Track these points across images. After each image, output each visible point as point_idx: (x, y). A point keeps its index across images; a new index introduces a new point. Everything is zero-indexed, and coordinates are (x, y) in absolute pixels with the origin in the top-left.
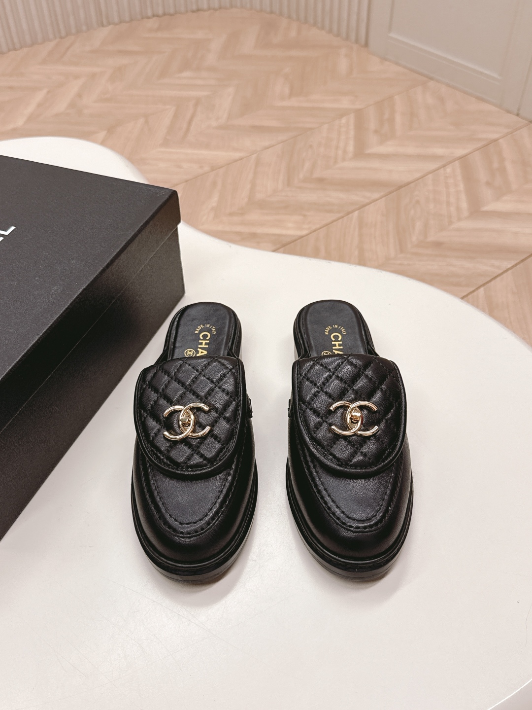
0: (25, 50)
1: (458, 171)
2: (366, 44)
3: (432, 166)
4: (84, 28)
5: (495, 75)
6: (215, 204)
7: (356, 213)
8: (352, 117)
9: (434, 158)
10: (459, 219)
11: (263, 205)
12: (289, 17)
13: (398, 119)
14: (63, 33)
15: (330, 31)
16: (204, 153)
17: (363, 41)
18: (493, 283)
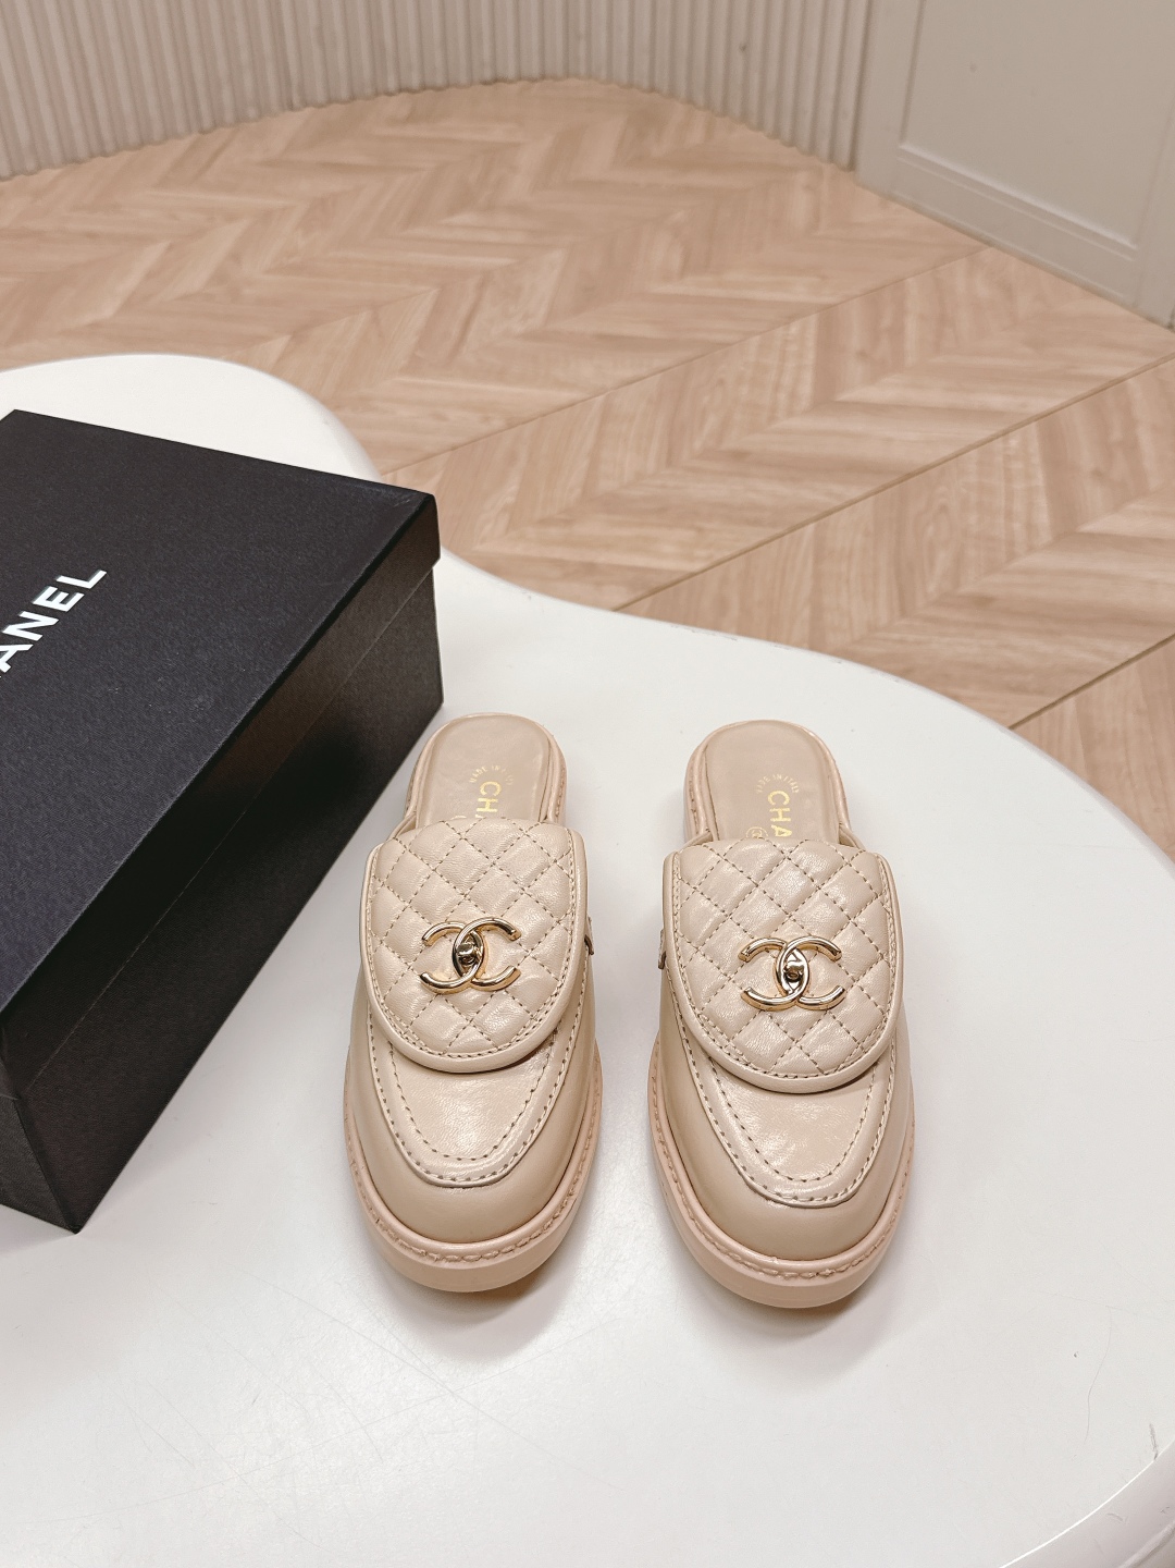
0: (126, 155)
1: (1035, 446)
2: (852, 165)
3: (980, 432)
4: (252, 112)
5: (1125, 241)
6: (510, 500)
7: (811, 528)
8: (813, 320)
9: (985, 414)
10: (1031, 549)
11: (612, 505)
12: (690, 101)
13: (912, 327)
14: (207, 123)
15: (776, 134)
16: (492, 390)
17: (844, 158)
18: (1096, 687)
